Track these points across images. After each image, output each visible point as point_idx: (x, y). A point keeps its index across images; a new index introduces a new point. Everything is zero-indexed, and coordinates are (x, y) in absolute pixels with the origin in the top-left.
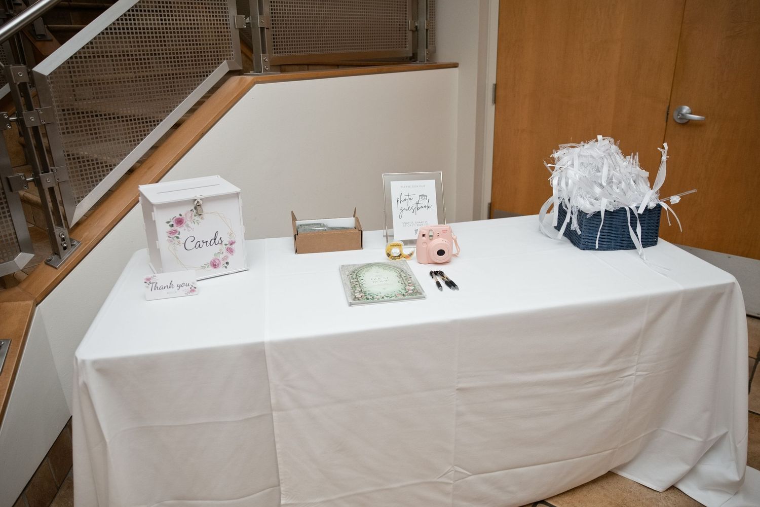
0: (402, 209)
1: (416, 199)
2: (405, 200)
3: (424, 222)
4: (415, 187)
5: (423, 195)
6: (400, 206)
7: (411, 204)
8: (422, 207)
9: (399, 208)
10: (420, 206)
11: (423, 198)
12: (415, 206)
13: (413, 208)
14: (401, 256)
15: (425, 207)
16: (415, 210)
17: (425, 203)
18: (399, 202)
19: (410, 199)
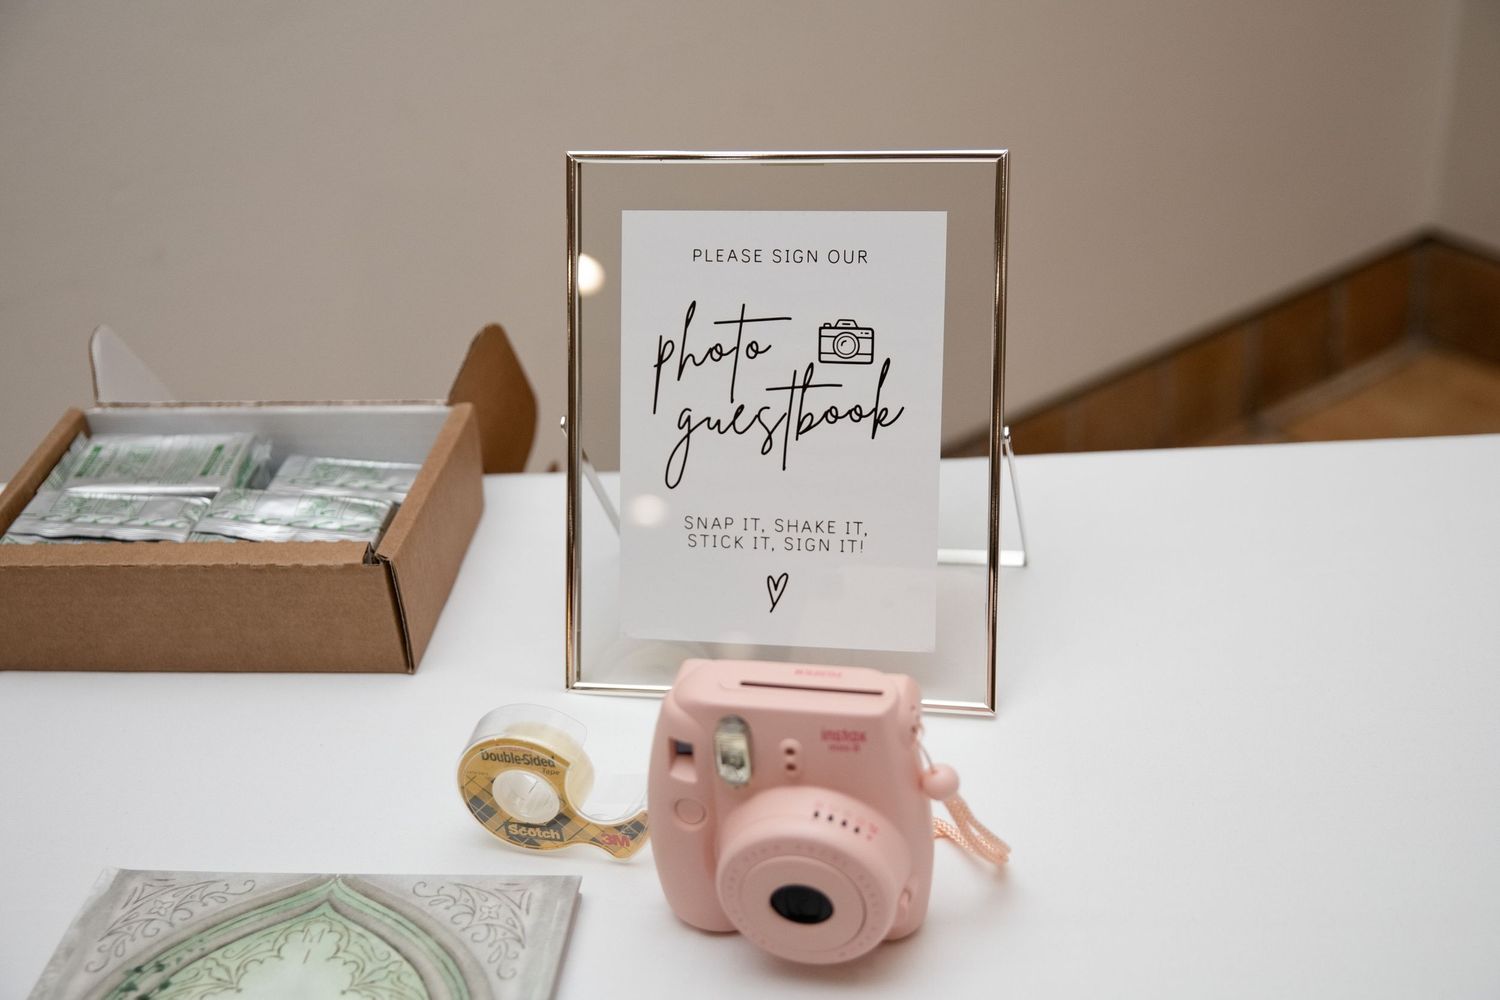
0: (685, 423)
1: (792, 350)
2: (716, 352)
3: (840, 528)
4: (795, 257)
5: (847, 327)
6: (677, 394)
7: (758, 383)
8: (831, 415)
9: (670, 410)
10: (816, 402)
11: (848, 347)
12: (779, 402)
13: (770, 419)
14: (567, 829)
15: (856, 414)
16: (778, 436)
17: (856, 386)
18: (670, 367)
19: (754, 350)
